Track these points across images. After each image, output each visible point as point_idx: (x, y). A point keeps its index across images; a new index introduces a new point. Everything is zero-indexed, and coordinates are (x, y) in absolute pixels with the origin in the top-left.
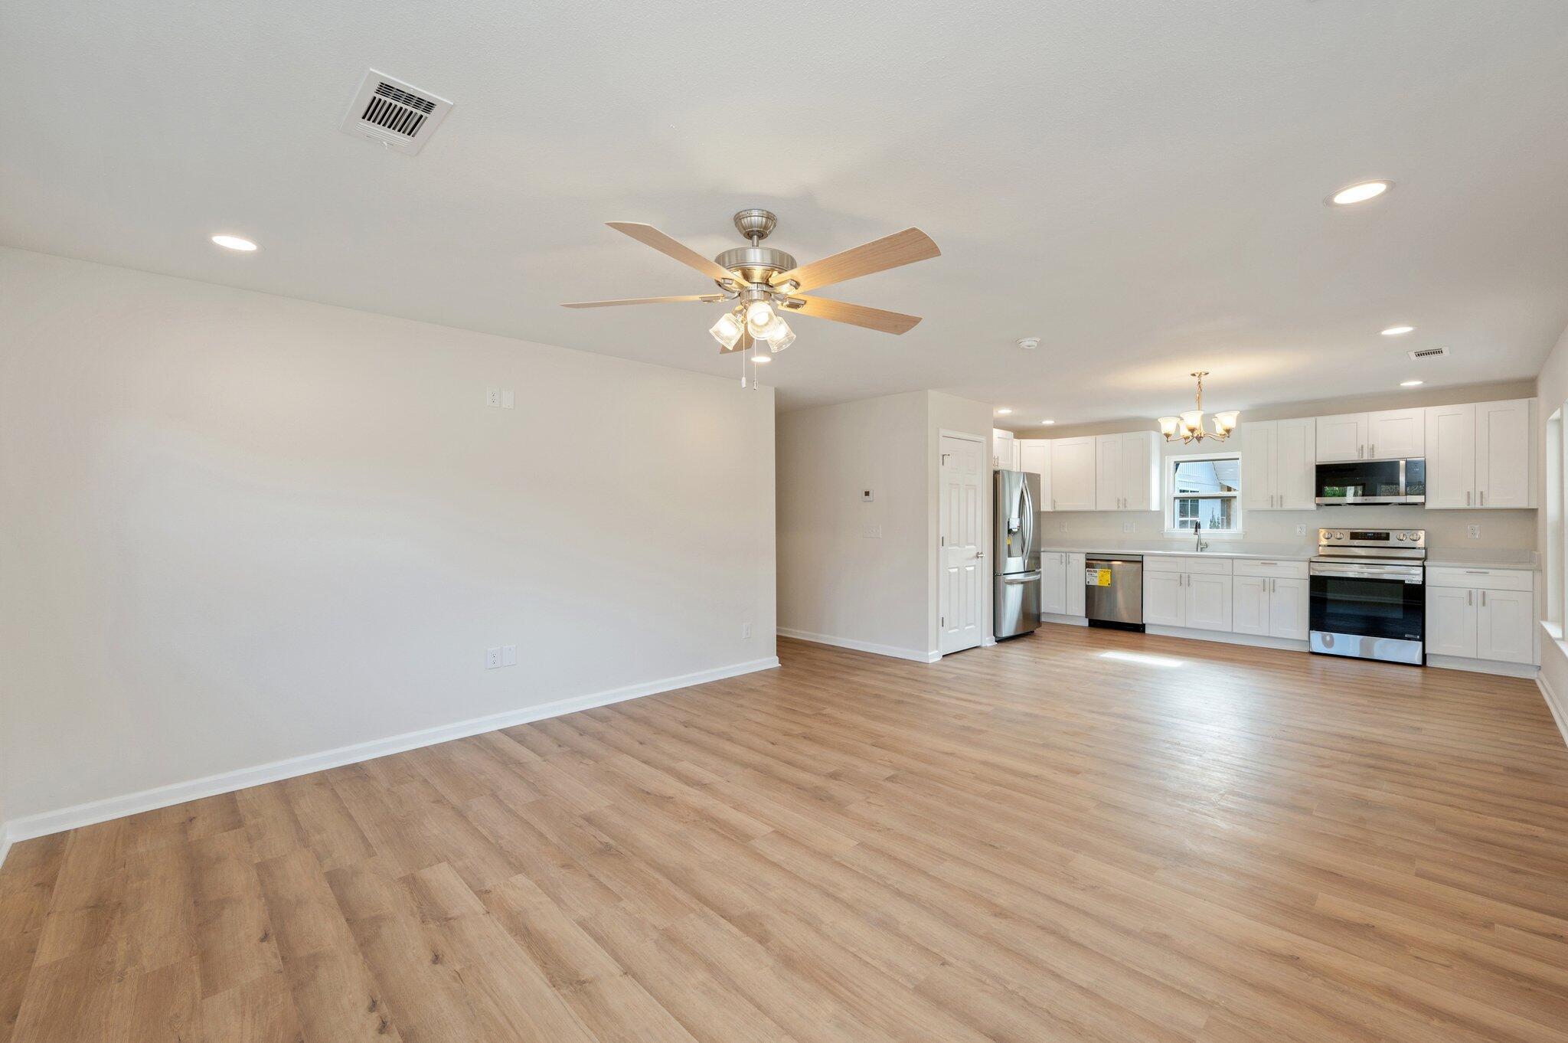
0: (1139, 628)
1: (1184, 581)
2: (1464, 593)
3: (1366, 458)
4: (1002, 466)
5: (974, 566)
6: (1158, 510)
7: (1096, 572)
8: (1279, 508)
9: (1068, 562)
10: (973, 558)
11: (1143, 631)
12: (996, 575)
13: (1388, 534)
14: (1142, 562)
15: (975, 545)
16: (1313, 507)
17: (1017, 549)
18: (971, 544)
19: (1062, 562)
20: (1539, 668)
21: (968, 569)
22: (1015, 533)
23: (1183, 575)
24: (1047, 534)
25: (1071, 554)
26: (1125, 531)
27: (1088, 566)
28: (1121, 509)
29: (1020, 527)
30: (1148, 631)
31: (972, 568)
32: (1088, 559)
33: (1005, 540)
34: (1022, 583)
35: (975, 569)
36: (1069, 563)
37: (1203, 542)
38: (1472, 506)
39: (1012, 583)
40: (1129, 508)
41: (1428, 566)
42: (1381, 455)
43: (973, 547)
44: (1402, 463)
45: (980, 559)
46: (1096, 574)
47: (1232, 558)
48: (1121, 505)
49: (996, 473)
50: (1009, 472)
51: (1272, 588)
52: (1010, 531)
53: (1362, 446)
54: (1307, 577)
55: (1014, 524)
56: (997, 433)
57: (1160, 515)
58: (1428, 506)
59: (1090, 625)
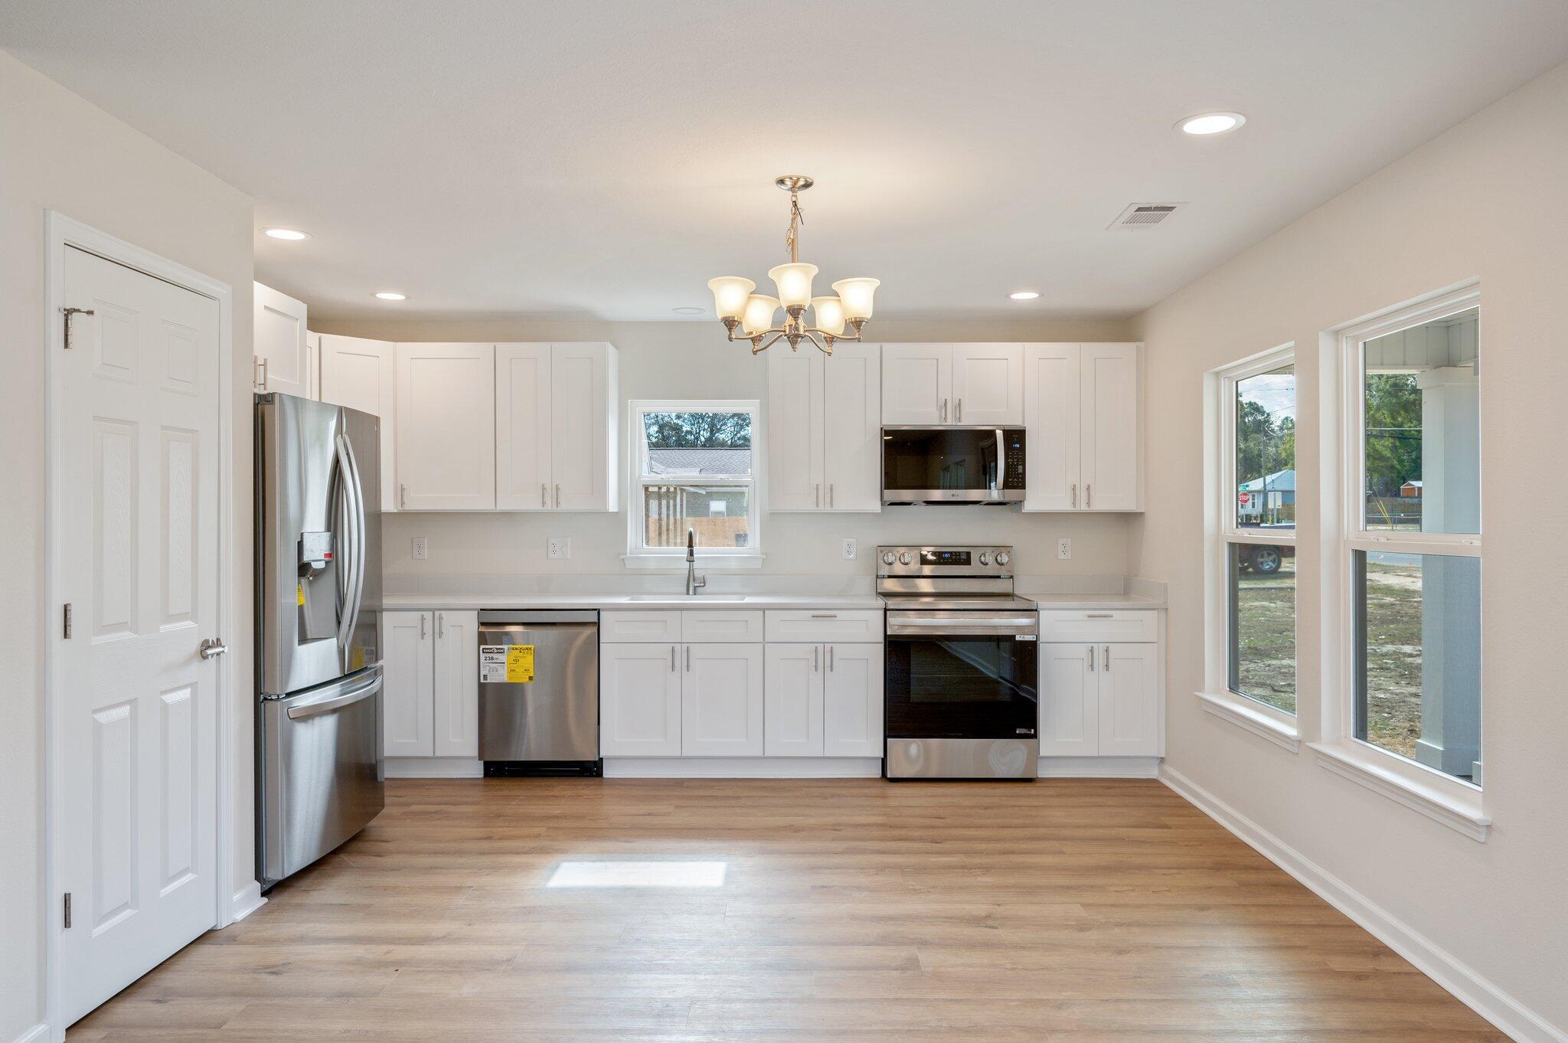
0: (591, 770)
1: (679, 658)
2: (1082, 651)
3: (950, 423)
4: (276, 383)
5: (193, 685)
6: (616, 511)
7: (501, 652)
8: (828, 509)
9: (438, 633)
10: (189, 661)
11: (599, 774)
12: (261, 699)
13: (968, 554)
14: (598, 624)
15: (195, 619)
16: (876, 506)
17: (320, 616)
18: (182, 617)
19: (423, 634)
20: (1162, 760)
21: (171, 698)
22: (318, 574)
23: (678, 647)
24: (393, 567)
25: (444, 613)
26: (551, 555)
27: (482, 639)
28: (549, 507)
29: (334, 554)
30: (608, 772)
31: (185, 694)
32: (483, 624)
33: (289, 594)
34: (334, 711)
35: (194, 695)
36: (441, 633)
37: (698, 574)
38: (1077, 509)
39: (310, 715)
40: (564, 506)
41: (1044, 609)
42: (972, 419)
43: (188, 624)
44: (999, 433)
45: (212, 661)
46: (502, 658)
47: (764, 609)
48: (548, 500)
49: (262, 403)
50: (297, 401)
51: (828, 663)
52: (304, 569)
53: (946, 400)
54: (882, 639)
55: (316, 550)
56: (263, 295)
57: (619, 518)
58: (1030, 506)
59: (488, 773)
